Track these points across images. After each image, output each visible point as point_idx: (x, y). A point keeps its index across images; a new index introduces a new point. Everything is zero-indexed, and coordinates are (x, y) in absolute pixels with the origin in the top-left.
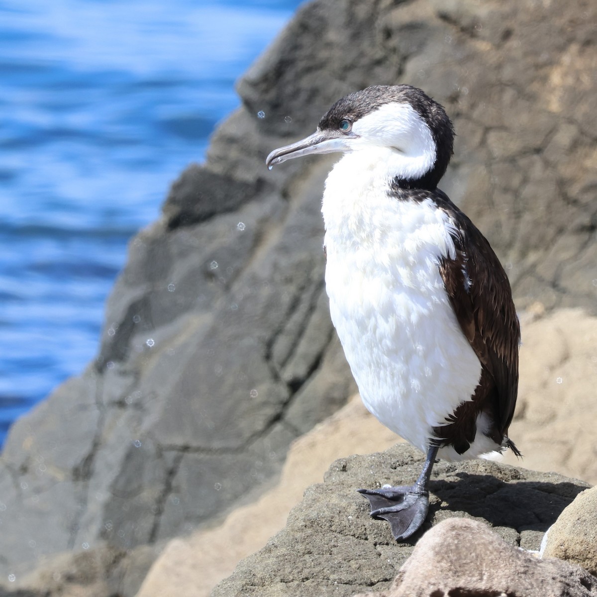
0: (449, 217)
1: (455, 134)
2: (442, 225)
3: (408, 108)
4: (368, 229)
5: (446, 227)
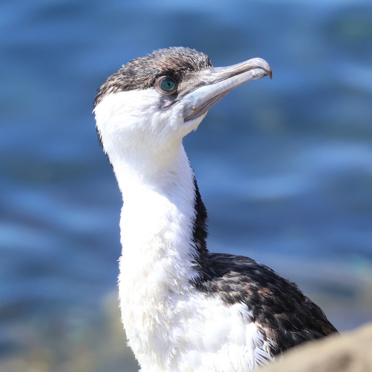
5: (256, 355)
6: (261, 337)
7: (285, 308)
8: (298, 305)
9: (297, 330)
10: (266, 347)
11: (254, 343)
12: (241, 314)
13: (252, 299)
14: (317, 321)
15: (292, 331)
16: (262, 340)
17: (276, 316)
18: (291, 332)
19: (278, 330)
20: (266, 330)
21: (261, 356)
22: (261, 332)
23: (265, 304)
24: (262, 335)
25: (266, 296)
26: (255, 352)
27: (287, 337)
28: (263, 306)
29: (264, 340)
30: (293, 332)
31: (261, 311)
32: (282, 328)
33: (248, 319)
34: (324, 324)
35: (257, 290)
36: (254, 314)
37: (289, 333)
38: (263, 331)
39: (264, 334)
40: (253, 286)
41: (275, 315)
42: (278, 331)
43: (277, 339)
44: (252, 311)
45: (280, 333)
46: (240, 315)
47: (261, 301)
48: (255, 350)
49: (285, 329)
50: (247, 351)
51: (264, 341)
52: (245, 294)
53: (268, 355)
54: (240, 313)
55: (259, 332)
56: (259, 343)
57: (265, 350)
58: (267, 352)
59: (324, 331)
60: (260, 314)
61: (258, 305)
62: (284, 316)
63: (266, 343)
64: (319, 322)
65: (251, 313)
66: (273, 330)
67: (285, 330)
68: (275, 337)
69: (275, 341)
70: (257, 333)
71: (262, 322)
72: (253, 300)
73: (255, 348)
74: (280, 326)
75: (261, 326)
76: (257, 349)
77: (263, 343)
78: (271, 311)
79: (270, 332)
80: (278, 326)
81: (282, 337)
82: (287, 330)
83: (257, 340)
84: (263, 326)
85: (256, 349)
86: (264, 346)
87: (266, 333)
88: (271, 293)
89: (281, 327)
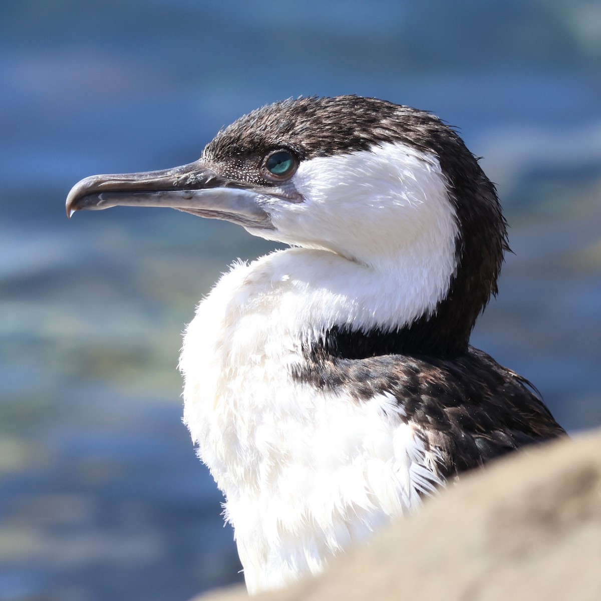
0: (428, 449)
1: (508, 248)
2: (404, 468)
3: (431, 164)
4: (249, 459)
5: (413, 476)
6: (420, 445)
7: (464, 398)
8: (490, 394)
9: (483, 432)
10: (430, 462)
11: (409, 457)
12: (385, 412)
13: (405, 387)
14: (521, 414)
15: (475, 433)
16: (423, 450)
17: (447, 410)
18: (473, 436)
19: (450, 432)
20: (430, 434)
21: (423, 477)
22: (420, 437)
23: (427, 393)
24: (422, 443)
25: (431, 382)
26: (410, 471)
27: (464, 443)
28: (424, 397)
29: (426, 449)
30: (477, 436)
31: (420, 405)
32: (457, 428)
33: (395, 419)
34: (535, 418)
35: (417, 372)
36: (406, 410)
37: (470, 438)
38: (423, 434)
39: (426, 440)
40: (411, 367)
41: (445, 410)
42: (449, 434)
43: (449, 447)
44: (403, 406)
45: (454, 437)
46: (383, 413)
47: (420, 389)
48: (411, 468)
49: (463, 430)
50: (398, 470)
51: (426, 452)
52: (393, 379)
53: (434, 476)
54: (383, 411)
55: (416, 438)
56: (417, 456)
57: (428, 467)
58: (432, 470)
59: (534, 430)
60: (418, 409)
61: (414, 396)
62: (461, 409)
63: (429, 456)
64: (526, 415)
65: (401, 410)
66: (441, 433)
67: (463, 433)
68: (444, 445)
69: (444, 451)
70: (412, 438)
71: (422, 421)
72: (407, 388)
73: (410, 464)
74: (453, 426)
75: (419, 427)
76: (415, 467)
77: (424, 456)
78: (439, 404)
79: (436, 436)
80: (449, 426)
81: (456, 443)
82: (465, 432)
83: (413, 451)
84: (424, 428)
85: (412, 465)
86: (425, 460)
87: (429, 439)
88: (442, 376)
89: (454, 428)
